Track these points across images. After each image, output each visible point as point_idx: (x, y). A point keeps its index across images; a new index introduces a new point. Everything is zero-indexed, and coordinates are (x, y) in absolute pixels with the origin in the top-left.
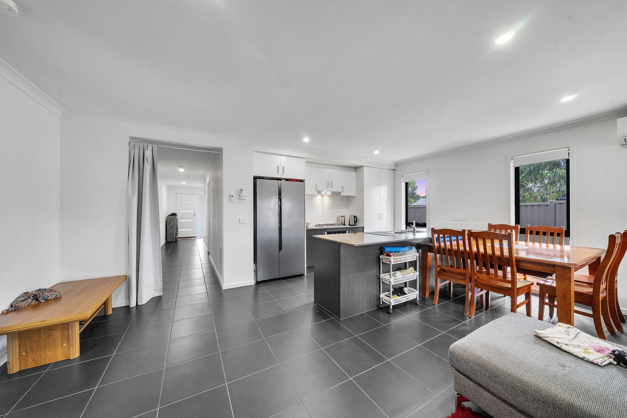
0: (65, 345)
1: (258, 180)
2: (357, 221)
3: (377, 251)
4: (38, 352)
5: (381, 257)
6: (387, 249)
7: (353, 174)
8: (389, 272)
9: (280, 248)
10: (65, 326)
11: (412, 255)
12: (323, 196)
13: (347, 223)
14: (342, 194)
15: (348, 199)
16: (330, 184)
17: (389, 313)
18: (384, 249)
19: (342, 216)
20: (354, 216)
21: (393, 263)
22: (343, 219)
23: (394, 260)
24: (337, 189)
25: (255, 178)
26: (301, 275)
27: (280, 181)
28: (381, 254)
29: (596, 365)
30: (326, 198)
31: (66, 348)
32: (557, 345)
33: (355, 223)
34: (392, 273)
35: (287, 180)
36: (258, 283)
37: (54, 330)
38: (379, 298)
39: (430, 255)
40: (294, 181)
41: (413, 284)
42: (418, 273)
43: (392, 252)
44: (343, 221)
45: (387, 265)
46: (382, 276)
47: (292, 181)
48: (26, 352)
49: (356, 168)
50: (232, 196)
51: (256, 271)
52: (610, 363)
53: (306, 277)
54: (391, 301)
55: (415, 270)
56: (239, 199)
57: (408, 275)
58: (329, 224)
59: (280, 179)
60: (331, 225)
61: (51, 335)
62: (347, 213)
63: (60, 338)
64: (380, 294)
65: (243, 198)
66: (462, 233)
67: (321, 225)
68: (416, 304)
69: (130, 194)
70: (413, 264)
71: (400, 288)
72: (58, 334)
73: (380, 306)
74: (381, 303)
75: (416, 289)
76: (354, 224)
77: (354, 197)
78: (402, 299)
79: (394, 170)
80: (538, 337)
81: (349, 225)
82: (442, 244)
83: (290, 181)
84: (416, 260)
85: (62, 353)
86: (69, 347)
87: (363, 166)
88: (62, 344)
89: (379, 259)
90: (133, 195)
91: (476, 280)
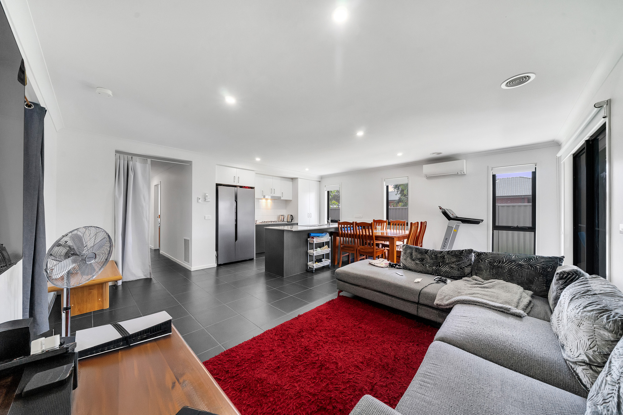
0: (100, 299)
1: (219, 187)
2: (293, 219)
3: (306, 236)
4: (82, 304)
5: (308, 240)
6: (312, 235)
7: (290, 183)
8: (313, 249)
9: (236, 239)
10: (101, 285)
11: (326, 238)
12: (267, 199)
13: (285, 220)
14: (282, 198)
15: (287, 202)
16: (273, 190)
17: (313, 273)
18: (310, 234)
19: (282, 215)
20: (291, 215)
21: (315, 242)
22: (283, 218)
23: (316, 241)
24: (277, 194)
25: (217, 185)
26: (252, 259)
27: (236, 188)
28: (309, 237)
29: (383, 268)
30: (269, 201)
31: (100, 302)
32: (374, 264)
33: (292, 220)
34: (314, 249)
35: (241, 187)
36: (219, 265)
37: (92, 289)
38: (307, 265)
39: (338, 238)
40: (247, 188)
41: (327, 256)
42: (330, 249)
43: (315, 237)
44: (283, 219)
45: (312, 244)
46: (309, 251)
47: (245, 188)
48: (74, 304)
49: (292, 179)
50: (200, 199)
51: (217, 257)
52: (387, 267)
53: (255, 260)
54: (314, 266)
55: (329, 247)
56: (205, 201)
57: (324, 250)
58: (272, 221)
59: (235, 186)
60: (274, 222)
61: (91, 293)
62: (285, 213)
63: (97, 295)
64: (308, 262)
65: (208, 200)
66: (352, 224)
67: (266, 222)
68: (329, 268)
69: (117, 196)
70: (327, 243)
71: (320, 259)
72: (95, 292)
73: (308, 270)
74: (308, 268)
75: (329, 259)
76: (290, 221)
77: (290, 201)
78: (320, 265)
79: (320, 181)
80: (370, 264)
81: (288, 222)
82: (346, 232)
83: (243, 188)
84: (329, 241)
85: (98, 305)
86: (102, 301)
87: (297, 178)
88: (98, 299)
89: (307, 241)
90: (120, 197)
91: (359, 250)
